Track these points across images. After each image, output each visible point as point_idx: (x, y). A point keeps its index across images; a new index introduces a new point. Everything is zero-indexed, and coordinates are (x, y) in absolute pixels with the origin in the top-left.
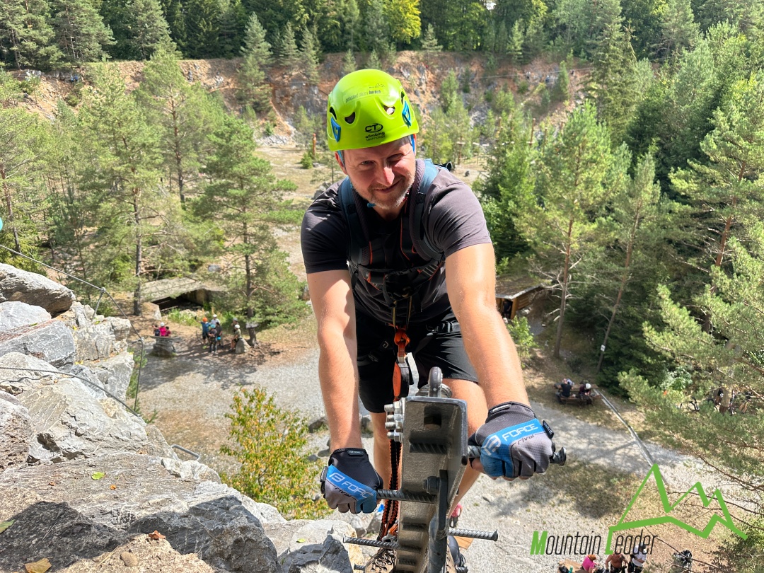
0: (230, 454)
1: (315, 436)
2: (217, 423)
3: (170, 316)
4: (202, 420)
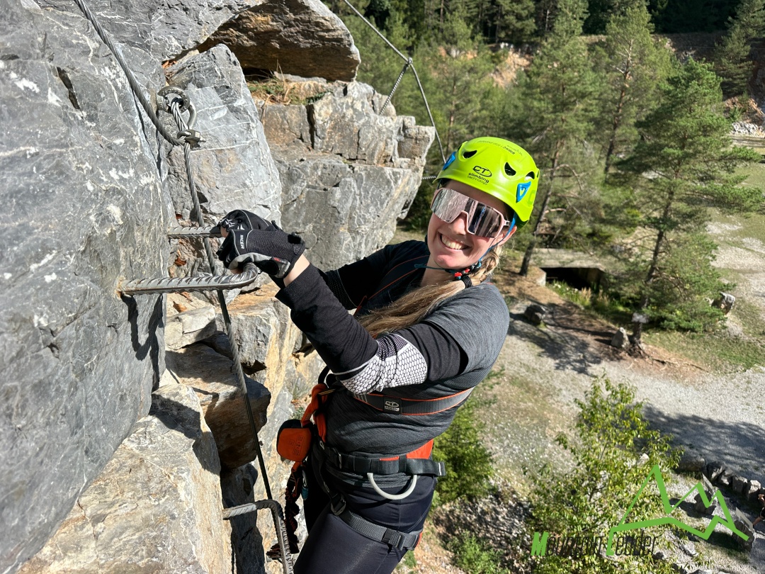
0: (565, 448)
3: (554, 286)
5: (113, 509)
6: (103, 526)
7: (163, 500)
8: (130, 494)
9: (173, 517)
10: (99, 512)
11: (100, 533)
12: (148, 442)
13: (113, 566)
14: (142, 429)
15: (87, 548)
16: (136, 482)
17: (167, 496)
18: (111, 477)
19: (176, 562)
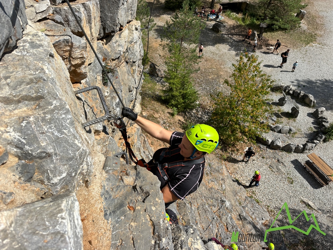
0: (228, 85)
1: (274, 94)
2: (229, 70)
3: (226, 13)
4: (222, 67)
5: (13, 74)
6: (10, 80)
7: (37, 73)
8: (20, 69)
9: (44, 80)
10: (7, 75)
11: (9, 83)
12: (26, 53)
13: (20, 96)
14: (22, 48)
15: (5, 88)
16: (22, 65)
17: (39, 71)
18: (9, 63)
19: (50, 98)
